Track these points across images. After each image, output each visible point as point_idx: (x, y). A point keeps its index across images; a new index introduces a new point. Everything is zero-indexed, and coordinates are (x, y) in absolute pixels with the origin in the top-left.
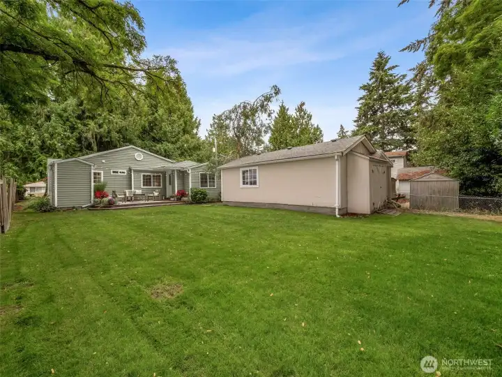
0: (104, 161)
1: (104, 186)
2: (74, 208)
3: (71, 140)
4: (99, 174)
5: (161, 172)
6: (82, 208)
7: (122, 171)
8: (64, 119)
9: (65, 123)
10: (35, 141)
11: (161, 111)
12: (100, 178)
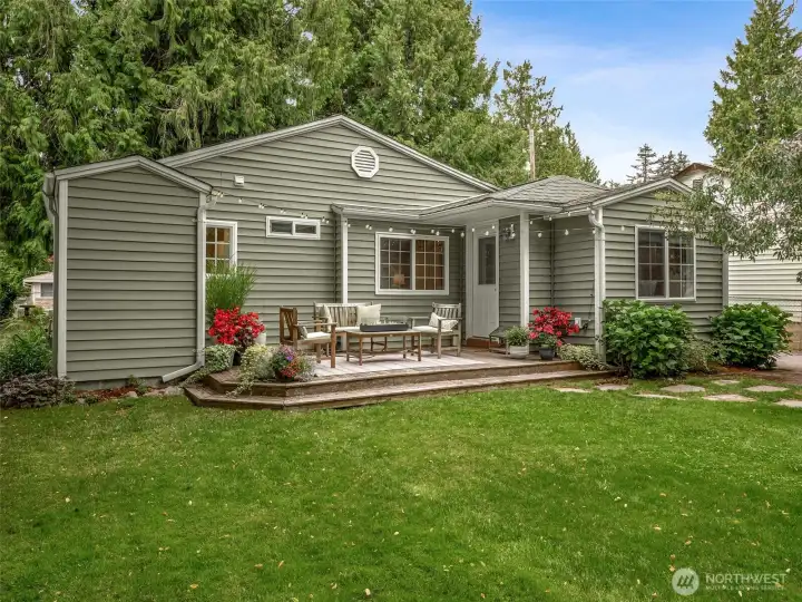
0: (240, 180)
1: (243, 284)
2: (129, 384)
3: (129, 130)
4: (223, 234)
5: (445, 230)
6: (162, 384)
7: (305, 221)
8: (111, 63)
9: (113, 77)
10: (29, 131)
11: (384, 34)
12: (227, 249)
